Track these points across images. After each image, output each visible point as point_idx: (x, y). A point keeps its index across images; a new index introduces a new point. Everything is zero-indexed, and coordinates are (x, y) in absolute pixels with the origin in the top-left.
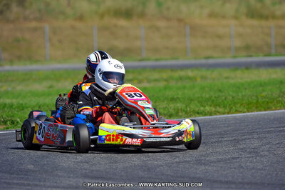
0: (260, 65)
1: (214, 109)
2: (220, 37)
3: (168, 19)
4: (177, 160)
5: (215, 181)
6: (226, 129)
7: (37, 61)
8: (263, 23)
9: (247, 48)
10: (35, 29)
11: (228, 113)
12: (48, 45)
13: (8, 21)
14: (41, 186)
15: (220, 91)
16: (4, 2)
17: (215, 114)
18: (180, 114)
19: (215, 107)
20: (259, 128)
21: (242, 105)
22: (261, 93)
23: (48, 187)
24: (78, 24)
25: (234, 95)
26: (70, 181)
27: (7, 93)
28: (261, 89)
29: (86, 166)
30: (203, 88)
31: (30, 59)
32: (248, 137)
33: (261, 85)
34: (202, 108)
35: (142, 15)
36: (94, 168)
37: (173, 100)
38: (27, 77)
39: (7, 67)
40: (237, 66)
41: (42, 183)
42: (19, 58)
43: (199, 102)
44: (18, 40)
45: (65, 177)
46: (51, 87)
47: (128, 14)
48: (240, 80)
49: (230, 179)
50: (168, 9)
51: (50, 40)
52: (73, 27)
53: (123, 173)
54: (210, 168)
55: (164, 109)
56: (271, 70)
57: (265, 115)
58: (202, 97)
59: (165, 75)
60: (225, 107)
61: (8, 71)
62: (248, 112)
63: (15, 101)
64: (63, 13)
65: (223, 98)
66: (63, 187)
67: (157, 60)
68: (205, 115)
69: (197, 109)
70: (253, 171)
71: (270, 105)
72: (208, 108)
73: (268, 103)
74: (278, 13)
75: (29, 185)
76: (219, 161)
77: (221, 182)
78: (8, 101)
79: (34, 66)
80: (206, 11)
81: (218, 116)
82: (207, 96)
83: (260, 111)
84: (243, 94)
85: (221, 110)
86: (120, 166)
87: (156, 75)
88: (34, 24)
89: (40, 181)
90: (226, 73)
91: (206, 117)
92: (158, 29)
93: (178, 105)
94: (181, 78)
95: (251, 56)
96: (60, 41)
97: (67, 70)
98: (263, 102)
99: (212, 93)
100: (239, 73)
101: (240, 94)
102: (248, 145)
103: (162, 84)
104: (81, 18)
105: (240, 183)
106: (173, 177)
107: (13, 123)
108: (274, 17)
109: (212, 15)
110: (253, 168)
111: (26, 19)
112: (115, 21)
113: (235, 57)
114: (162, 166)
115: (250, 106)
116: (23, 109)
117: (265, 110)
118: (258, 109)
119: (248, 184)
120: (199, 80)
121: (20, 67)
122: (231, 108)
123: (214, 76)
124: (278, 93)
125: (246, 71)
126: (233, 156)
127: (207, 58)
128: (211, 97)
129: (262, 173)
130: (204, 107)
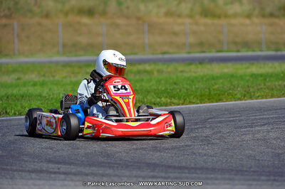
0: (212, 60)
1: (169, 101)
2: (175, 34)
3: (128, 17)
4: (135, 147)
5: (170, 167)
7: (6, 55)
8: (216, 21)
9: (201, 44)
10: (5, 26)
11: (182, 104)
12: (16, 40)
14: (8, 170)
15: (175, 84)
17: (171, 105)
19: (170, 98)
20: (210, 118)
21: (195, 96)
22: (213, 86)
23: (15, 171)
24: (45, 22)
25: (188, 87)
26: (35, 165)
28: (213, 82)
29: (50, 152)
30: (159, 81)
32: (200, 126)
33: (213, 79)
34: (158, 100)
35: (104, 13)
36: (57, 153)
40: (191, 61)
41: (8, 167)
43: (155, 94)
45: (30, 162)
46: (19, 79)
47: (90, 12)
48: (194, 75)
49: (184, 164)
50: (128, 8)
51: (18, 36)
52: (40, 24)
53: (84, 159)
54: (165, 154)
56: (222, 65)
57: (216, 106)
58: (158, 89)
60: (179, 98)
62: (201, 103)
64: (31, 11)
65: (178, 90)
66: (29, 171)
68: (161, 106)
69: (153, 100)
70: (205, 157)
71: (222, 97)
72: (163, 100)
73: (219, 95)
74: (231, 12)
76: (174, 148)
77: (175, 167)
79: (4, 60)
80: (163, 10)
81: (173, 107)
82: (163, 89)
83: (212, 102)
84: (197, 86)
85: (175, 101)
86: (82, 152)
88: (4, 21)
90: (181, 67)
91: (163, 108)
92: (117, 26)
94: (139, 72)
95: (204, 52)
96: (28, 37)
97: (34, 63)
98: (215, 95)
99: (168, 86)
100: (193, 67)
101: (194, 87)
102: (201, 134)
104: (47, 16)
105: (192, 168)
106: (131, 162)
108: (226, 16)
109: (169, 14)
110: (205, 155)
112: (78, 19)
113: (189, 53)
114: (120, 152)
115: (202, 98)
117: (217, 102)
118: (210, 100)
119: (200, 169)
120: (155, 73)
122: (185, 100)
123: (169, 70)
124: (229, 86)
125: (199, 66)
126: (187, 143)
127: (164, 53)
128: (167, 89)
129: (213, 160)
130: (160, 98)
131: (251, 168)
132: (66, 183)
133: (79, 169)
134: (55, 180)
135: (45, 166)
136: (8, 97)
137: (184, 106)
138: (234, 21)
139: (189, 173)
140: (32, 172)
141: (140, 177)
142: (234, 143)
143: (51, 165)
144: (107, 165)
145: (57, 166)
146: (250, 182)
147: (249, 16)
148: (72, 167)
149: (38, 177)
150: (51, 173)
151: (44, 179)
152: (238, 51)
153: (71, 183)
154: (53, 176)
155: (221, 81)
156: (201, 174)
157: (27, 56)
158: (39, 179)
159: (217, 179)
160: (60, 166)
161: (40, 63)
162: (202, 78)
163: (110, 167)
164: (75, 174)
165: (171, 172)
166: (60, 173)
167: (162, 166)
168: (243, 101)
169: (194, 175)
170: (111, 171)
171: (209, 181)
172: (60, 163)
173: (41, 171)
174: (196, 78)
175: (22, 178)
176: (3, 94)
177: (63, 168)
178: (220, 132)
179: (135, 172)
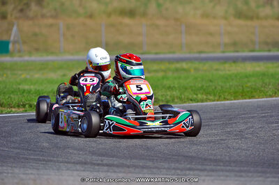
0: (245, 59)
1: (205, 97)
2: (211, 34)
3: (166, 19)
5: (205, 160)
6: (215, 114)
7: (52, 53)
8: (249, 23)
9: (234, 44)
10: (51, 26)
11: (218, 101)
12: (62, 39)
13: (28, 18)
14: (55, 161)
15: (211, 81)
16: (25, 2)
17: (206, 101)
18: (176, 100)
19: (206, 95)
20: (244, 114)
21: (229, 93)
22: (246, 83)
23: (61, 162)
24: (88, 22)
25: (223, 85)
26: (80, 157)
27: (25, 81)
28: (246, 80)
29: (94, 145)
30: (196, 78)
31: (47, 51)
32: (235, 121)
33: (246, 77)
34: (195, 96)
35: (144, 14)
36: (100, 146)
37: (170, 88)
38: (43, 67)
39: (26, 58)
41: (55, 159)
42: (37, 50)
43: (192, 90)
44: (35, 35)
45: (75, 154)
46: (64, 75)
47: (131, 13)
48: (228, 72)
49: (219, 157)
50: (167, 9)
51: (64, 35)
52: (84, 24)
53: (125, 152)
54: (201, 148)
55: (162, 96)
56: (255, 64)
57: (249, 102)
58: (195, 86)
59: (163, 67)
60: (215, 95)
61: (28, 61)
62: (235, 100)
63: (32, 87)
65: (213, 87)
66: (74, 163)
67: (156, 53)
68: (198, 102)
69: (190, 97)
70: (239, 151)
71: (255, 94)
72: (200, 96)
73: (252, 92)
74: (262, 14)
75: (44, 160)
76: (209, 142)
77: (211, 160)
78: (26, 87)
79: (50, 58)
81: (209, 103)
82: (200, 85)
83: (245, 99)
84: (231, 84)
86: (124, 145)
87: (155, 67)
88: (50, 21)
89: (54, 157)
90: (216, 65)
91: (199, 104)
92: (157, 27)
93: (174, 93)
94: (177, 70)
95: (237, 51)
96: (73, 36)
97: (78, 61)
98: (248, 92)
99: (204, 83)
100: (227, 66)
101: (228, 84)
102: (235, 129)
103: (160, 75)
104: (91, 16)
105: (227, 161)
106: (169, 155)
107: (31, 106)
108: (258, 18)
109: (205, 15)
110: (239, 149)
111: (43, 16)
112: (120, 19)
113: (223, 52)
114: (160, 145)
115: (236, 95)
117: (250, 98)
118: (243, 97)
119: (234, 162)
120: (192, 71)
121: (36, 58)
122: (220, 96)
123: (205, 68)
124: (261, 83)
125: (233, 64)
126: (222, 137)
127: (201, 52)
128: (203, 86)
129: (246, 153)
130: (197, 95)
133: (121, 161)
134: (98, 171)
135: (89, 158)
137: (219, 102)
138: (265, 23)
139: (224, 166)
140: (77, 164)
141: (179, 169)
142: (266, 138)
143: (95, 158)
144: (147, 158)
145: (100, 158)
148: (114, 159)
149: (82, 169)
150: (94, 164)
151: (88, 171)
152: (269, 51)
154: (97, 167)
155: (253, 79)
156: (236, 166)
157: (72, 54)
158: (84, 171)
159: (249, 172)
160: (103, 158)
162: (236, 76)
163: (150, 160)
164: (117, 166)
165: (208, 165)
166: (103, 165)
167: (199, 158)
168: (274, 98)
169: (228, 168)
170: (150, 164)
171: (243, 174)
172: (104, 156)
173: (85, 163)
174: (230, 76)
175: (68, 169)
176: (50, 89)
177: (106, 160)
178: (253, 127)
179: (173, 164)
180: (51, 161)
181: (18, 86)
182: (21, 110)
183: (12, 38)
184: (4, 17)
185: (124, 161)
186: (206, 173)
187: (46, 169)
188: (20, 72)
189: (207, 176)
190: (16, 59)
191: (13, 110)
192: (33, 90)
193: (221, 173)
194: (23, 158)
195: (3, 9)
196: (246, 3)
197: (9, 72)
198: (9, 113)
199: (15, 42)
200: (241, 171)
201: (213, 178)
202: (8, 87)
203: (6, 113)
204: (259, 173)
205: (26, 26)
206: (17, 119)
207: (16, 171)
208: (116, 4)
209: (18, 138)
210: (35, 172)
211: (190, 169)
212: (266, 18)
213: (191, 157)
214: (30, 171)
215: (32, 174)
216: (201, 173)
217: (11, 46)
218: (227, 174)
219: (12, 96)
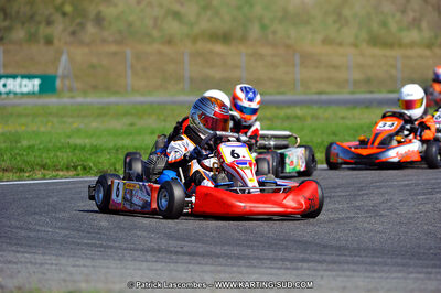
2: (335, 67)
3: (274, 46)
5: (325, 246)
7: (116, 93)
8: (388, 52)
9: (368, 81)
10: (115, 54)
12: (129, 72)
13: (82, 43)
14: (115, 248)
15: (334, 134)
16: (79, 20)
20: (379, 181)
23: (125, 249)
24: (166, 49)
26: (151, 242)
27: (78, 131)
30: (314, 130)
31: (108, 89)
32: (366, 191)
35: (243, 39)
38: (103, 112)
39: (80, 100)
40: (355, 104)
41: (117, 244)
42: (95, 88)
44: (93, 67)
45: (145, 237)
46: (132, 125)
47: (225, 38)
48: (358, 122)
49: (344, 243)
50: (274, 33)
51: (132, 67)
52: (160, 53)
53: (214, 234)
54: (320, 230)
58: (312, 142)
61: (81, 104)
63: (87, 141)
64: (149, 35)
66: (143, 250)
70: (371, 234)
74: (406, 40)
75: (102, 246)
76: (330, 221)
77: (332, 247)
78: (79, 141)
79: (113, 99)
80: (320, 37)
82: (319, 140)
88: (113, 48)
89: (115, 242)
90: (342, 112)
92: (261, 57)
94: (288, 118)
95: (371, 92)
96: (144, 69)
97: (151, 104)
99: (325, 137)
100: (357, 112)
103: (265, 124)
104: (169, 41)
105: (355, 249)
106: (275, 239)
107: (84, 168)
108: (401, 45)
109: (326, 41)
110: (371, 231)
111: (104, 41)
112: (209, 46)
113: (353, 93)
116: (97, 152)
119: (365, 250)
120: (309, 119)
121: (93, 99)
123: (327, 115)
125: (366, 111)
126: (348, 215)
127: (320, 93)
129: (381, 238)
131: (430, 248)
132: (191, 267)
133: (208, 248)
134: (176, 263)
135: (164, 243)
136: (117, 150)
138: (410, 52)
139: (351, 256)
140: (148, 251)
141: (288, 260)
143: (171, 242)
144: (245, 243)
145: (179, 243)
146: (429, 270)
147: (430, 46)
148: (199, 245)
149: (154, 259)
150: (171, 252)
151: (162, 262)
153: (197, 267)
154: (174, 257)
156: (367, 256)
158: (156, 261)
159: (386, 264)
160: (183, 243)
161: (159, 104)
163: (248, 247)
164: (203, 255)
166: (183, 254)
167: (316, 244)
169: (357, 258)
170: (249, 252)
171: (376, 268)
172: (184, 240)
173: (159, 251)
174: (361, 127)
175: (135, 260)
176: (111, 145)
177: (188, 246)
178: (391, 200)
179: (280, 253)
180: (111, 247)
181: (68, 140)
182: (71, 173)
183: (60, 72)
184: (49, 41)
185: (212, 249)
186: (324, 266)
187: (104, 259)
188: (70, 120)
189: (326, 270)
190: (66, 100)
191: (61, 173)
192: (88, 146)
193: (346, 267)
194: (73, 242)
195: (48, 30)
196: (384, 24)
197: (55, 120)
198: (55, 178)
199: (64, 77)
200: (374, 264)
201: (334, 273)
202: (53, 140)
203: (50, 178)
204: (398, 265)
205: (80, 53)
206: (65, 187)
207: (63, 261)
208: (204, 25)
209: (67, 215)
210: (89, 262)
211: (303, 260)
212: (412, 45)
213: (306, 243)
214: (81, 262)
215: (84, 266)
216: (319, 267)
217: (58, 83)
218: (355, 267)
219: (59, 154)
